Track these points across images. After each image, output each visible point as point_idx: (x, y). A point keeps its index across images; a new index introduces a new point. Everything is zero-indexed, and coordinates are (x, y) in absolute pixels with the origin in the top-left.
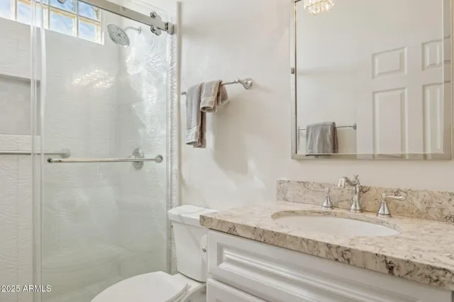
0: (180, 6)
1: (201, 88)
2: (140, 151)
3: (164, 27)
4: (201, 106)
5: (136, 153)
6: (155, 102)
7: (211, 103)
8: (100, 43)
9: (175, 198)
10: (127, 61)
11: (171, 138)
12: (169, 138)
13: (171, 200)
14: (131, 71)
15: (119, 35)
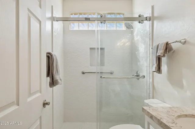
0: (153, 7)
1: (158, 46)
2: (138, 72)
3: (145, 19)
4: (157, 55)
5: (137, 73)
6: (143, 51)
7: (162, 53)
8: (124, 29)
9: (151, 95)
10: (134, 35)
11: (149, 68)
12: (149, 67)
13: (150, 95)
14: (136, 39)
15: (129, 26)
